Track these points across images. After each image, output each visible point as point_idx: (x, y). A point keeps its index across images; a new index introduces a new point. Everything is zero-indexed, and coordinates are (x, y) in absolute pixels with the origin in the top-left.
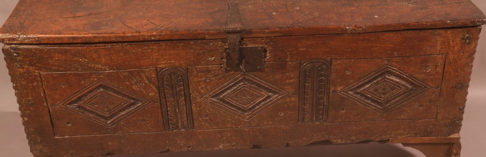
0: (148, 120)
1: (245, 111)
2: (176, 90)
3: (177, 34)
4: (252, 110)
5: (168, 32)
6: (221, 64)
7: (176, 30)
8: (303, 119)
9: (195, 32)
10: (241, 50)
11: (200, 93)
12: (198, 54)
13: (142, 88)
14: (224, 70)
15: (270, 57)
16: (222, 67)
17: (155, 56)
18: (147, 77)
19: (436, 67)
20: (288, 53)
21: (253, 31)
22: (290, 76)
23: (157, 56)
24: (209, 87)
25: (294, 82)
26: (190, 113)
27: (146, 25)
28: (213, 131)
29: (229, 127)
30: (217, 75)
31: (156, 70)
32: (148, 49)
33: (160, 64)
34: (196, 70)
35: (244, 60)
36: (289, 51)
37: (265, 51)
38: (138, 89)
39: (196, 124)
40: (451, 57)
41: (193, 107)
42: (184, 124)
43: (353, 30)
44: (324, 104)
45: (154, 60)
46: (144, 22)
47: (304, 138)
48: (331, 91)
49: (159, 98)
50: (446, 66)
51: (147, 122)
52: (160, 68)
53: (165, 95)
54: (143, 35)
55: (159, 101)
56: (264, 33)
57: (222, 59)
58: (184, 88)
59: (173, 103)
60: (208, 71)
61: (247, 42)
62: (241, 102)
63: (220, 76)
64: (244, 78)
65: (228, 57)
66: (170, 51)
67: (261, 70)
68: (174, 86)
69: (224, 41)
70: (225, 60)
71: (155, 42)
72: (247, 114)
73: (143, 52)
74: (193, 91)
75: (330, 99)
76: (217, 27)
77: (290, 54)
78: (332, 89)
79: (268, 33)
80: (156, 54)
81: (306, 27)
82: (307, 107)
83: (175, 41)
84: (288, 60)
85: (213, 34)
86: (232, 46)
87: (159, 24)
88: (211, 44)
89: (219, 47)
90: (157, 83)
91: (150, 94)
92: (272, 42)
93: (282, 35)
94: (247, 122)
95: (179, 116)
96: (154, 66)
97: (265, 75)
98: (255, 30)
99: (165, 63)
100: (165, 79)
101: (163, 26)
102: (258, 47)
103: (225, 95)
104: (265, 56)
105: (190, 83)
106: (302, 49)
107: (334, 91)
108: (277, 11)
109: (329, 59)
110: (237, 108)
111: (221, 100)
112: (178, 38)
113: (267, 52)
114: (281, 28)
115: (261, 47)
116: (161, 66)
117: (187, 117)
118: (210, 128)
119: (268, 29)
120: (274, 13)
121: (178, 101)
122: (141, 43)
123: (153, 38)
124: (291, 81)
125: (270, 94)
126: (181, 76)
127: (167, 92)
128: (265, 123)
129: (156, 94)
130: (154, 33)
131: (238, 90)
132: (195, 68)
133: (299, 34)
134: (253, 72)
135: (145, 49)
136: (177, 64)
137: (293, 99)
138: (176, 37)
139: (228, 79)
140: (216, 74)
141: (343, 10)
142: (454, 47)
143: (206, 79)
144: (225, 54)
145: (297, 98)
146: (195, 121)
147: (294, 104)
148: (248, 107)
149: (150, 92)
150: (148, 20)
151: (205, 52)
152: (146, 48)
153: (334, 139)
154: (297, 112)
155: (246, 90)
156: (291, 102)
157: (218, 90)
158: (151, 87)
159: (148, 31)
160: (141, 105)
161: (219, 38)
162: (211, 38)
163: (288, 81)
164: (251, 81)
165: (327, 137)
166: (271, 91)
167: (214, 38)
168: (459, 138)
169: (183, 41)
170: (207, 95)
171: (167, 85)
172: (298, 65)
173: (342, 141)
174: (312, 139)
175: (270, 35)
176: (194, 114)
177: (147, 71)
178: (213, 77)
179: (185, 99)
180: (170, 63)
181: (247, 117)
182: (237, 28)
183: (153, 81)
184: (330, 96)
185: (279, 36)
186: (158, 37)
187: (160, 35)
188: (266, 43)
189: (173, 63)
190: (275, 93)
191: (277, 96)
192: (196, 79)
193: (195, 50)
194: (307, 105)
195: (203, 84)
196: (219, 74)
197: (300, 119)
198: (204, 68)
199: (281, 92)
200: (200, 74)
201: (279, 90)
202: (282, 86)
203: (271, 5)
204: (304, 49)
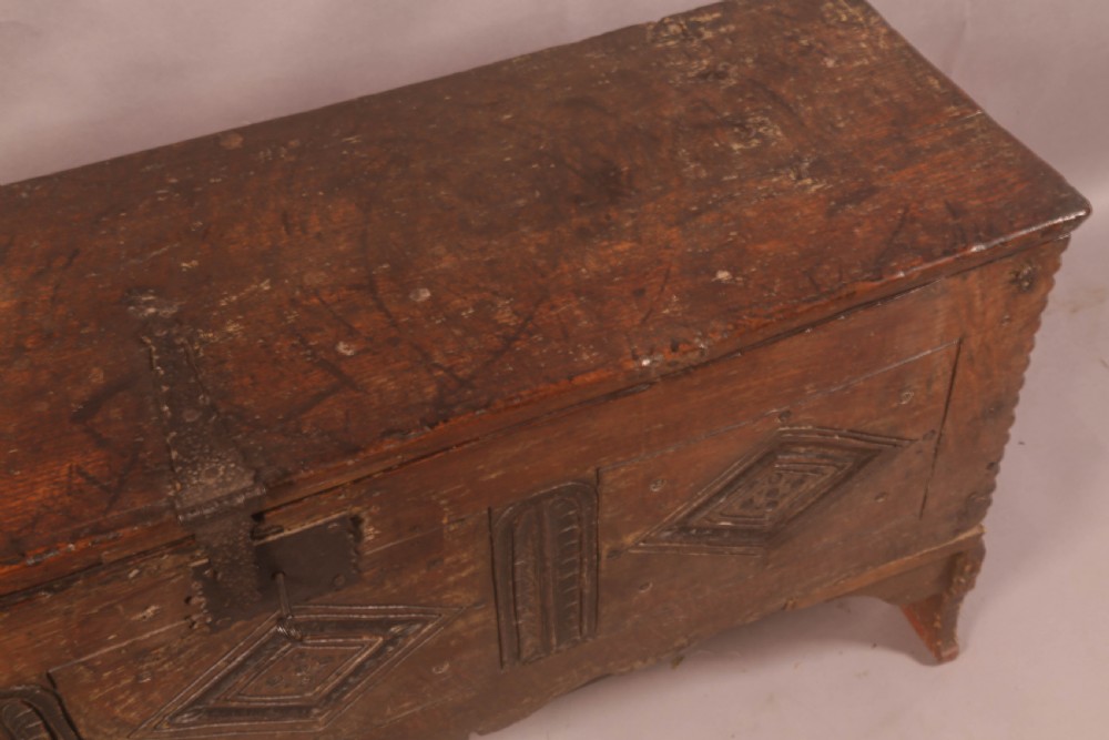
1: (307, 708)
4: (336, 696)
6: (188, 617)
8: (518, 655)
11: (124, 724)
12: (85, 622)
14: (206, 629)
15: (377, 536)
16: (194, 623)
19: (929, 383)
20: (443, 502)
21: (294, 478)
22: (457, 562)
24: (154, 695)
25: (473, 574)
30: (181, 653)
35: (280, 576)
36: (445, 497)
37: (356, 524)
40: (974, 343)
43: (669, 364)
44: (581, 594)
48: (604, 554)
50: (960, 372)
57: (188, 600)
60: (141, 653)
61: (280, 522)
62: (290, 689)
63: (195, 649)
65: (212, 588)
67: (351, 581)
69: (183, 547)
70: (200, 601)
72: (317, 712)
74: (91, 729)
75: (603, 576)
77: (451, 504)
78: (607, 546)
82: (528, 619)
84: (445, 521)
85: (132, 541)
88: (131, 575)
89: (169, 571)
92: (378, 489)
93: (412, 457)
94: (322, 734)
97: (368, 588)
103: (226, 694)
104: (359, 539)
105: (71, 712)
106: (493, 476)
107: (614, 552)
108: (351, 334)
109: (590, 472)
110: (279, 710)
111: (212, 709)
113: (362, 523)
114: (403, 435)
115: (337, 519)
120: (342, 348)
124: (464, 574)
125: (393, 633)
126: (31, 707)
128: (389, 711)
131: (273, 661)
132: (84, 663)
133: (477, 435)
134: (324, 594)
140: (176, 651)
142: (984, 313)
143: (138, 678)
144: (196, 585)
145: (492, 609)
147: (480, 629)
148: (318, 693)
151: (111, 606)
153: (622, 667)
154: (495, 645)
155: (300, 653)
156: (472, 627)
157: (191, 691)
161: (159, 544)
162: (127, 553)
163: (451, 579)
164: (316, 623)
165: (597, 670)
166: (394, 623)
167: (140, 549)
168: (979, 536)
170: (156, 719)
172: (485, 522)
173: (645, 663)
175: (364, 472)
178: (164, 663)
181: (320, 719)
184: (603, 567)
185: (401, 465)
188: (357, 502)
190: (409, 622)
191: (418, 626)
192: (96, 694)
193: (68, 613)
194: (529, 614)
195: (128, 697)
196: (188, 647)
197: (505, 658)
198: (119, 650)
199: (432, 613)
200: (106, 675)
201: (423, 612)
202: (434, 598)
203: (315, 301)
204: (500, 473)
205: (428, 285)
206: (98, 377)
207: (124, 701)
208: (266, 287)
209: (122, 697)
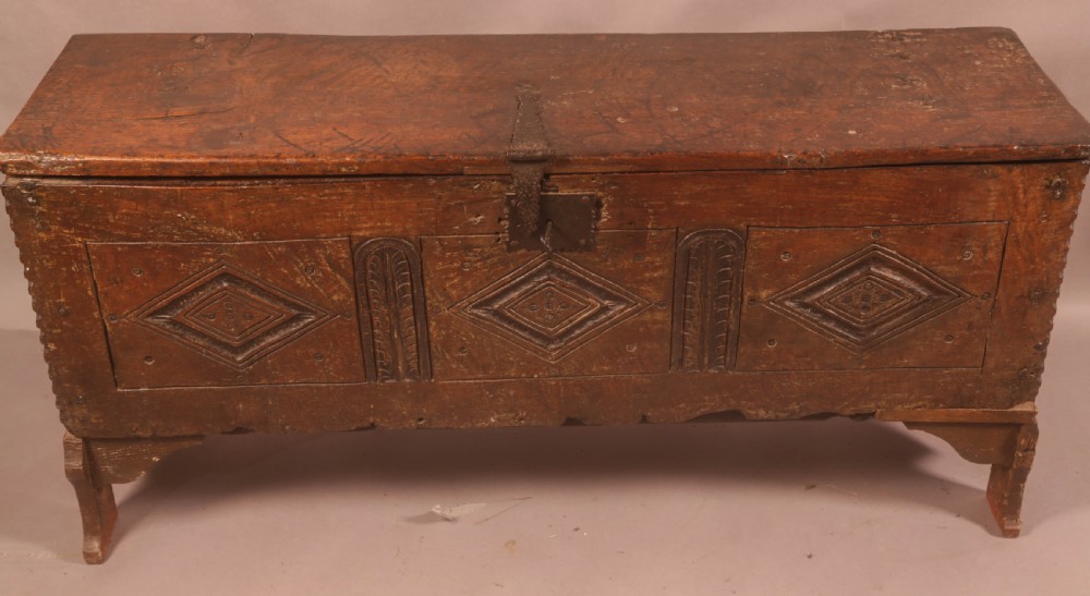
0: (329, 357)
1: (548, 340)
2: (394, 287)
3: (398, 162)
4: (565, 340)
5: (379, 157)
6: (497, 233)
7: (397, 152)
8: (681, 361)
9: (440, 158)
10: (543, 201)
11: (449, 297)
12: (446, 209)
13: (317, 283)
14: (505, 246)
15: (609, 220)
16: (499, 239)
17: (348, 210)
18: (328, 258)
19: (985, 250)
20: (650, 211)
21: (571, 159)
22: (652, 263)
23: (353, 210)
24: (468, 284)
25: (662, 278)
26: (425, 344)
27: (328, 140)
28: (476, 384)
29: (513, 375)
30: (488, 258)
31: (351, 242)
32: (332, 195)
33: (359, 230)
34: (441, 245)
35: (550, 223)
36: (651, 207)
37: (598, 205)
38: (308, 285)
39: (437, 367)
40: (1020, 227)
41: (431, 329)
42: (409, 367)
43: (799, 161)
44: (728, 327)
45: (346, 219)
46: (325, 132)
47: (682, 405)
48: (746, 298)
49: (354, 307)
50: (1008, 248)
51: (328, 360)
52: (358, 237)
53: (368, 299)
54: (322, 162)
55: (354, 312)
56: (597, 163)
57: (500, 220)
58: (412, 285)
59: (387, 319)
60: (468, 248)
61: (557, 185)
62: (541, 319)
63: (495, 260)
64: (549, 266)
65: (514, 215)
66: (381, 199)
67: (589, 248)
68: (390, 279)
69: (505, 179)
70: (505, 223)
71: (350, 179)
72: (553, 346)
73: (321, 201)
74: (432, 291)
75: (743, 317)
76: (491, 149)
77: (655, 214)
78: (749, 294)
79: (606, 164)
80: (351, 207)
81: (693, 152)
82: (691, 333)
83: (395, 178)
84: (649, 226)
85: (481, 164)
86: (524, 193)
87: (358, 138)
88: (476, 187)
89: (494, 193)
90: (350, 271)
91: (335, 298)
92: (615, 184)
93: (637, 169)
94: (553, 366)
95: (399, 348)
96: (346, 233)
97: (597, 259)
98: (576, 158)
99: (371, 228)
100: (369, 263)
101: (368, 142)
102: (583, 196)
103: (505, 304)
104: (599, 217)
105: (425, 272)
106: (682, 203)
107: (752, 300)
108: (627, 116)
109: (742, 226)
110: (532, 332)
111: (496, 313)
112: (401, 172)
113: (602, 206)
114: (636, 154)
115: (589, 195)
116: (361, 234)
117: (418, 351)
118: (469, 377)
119: (605, 155)
120: (620, 119)
121: (397, 315)
122: (317, 180)
123: (344, 170)
124: (655, 275)
125: (607, 302)
126: (407, 259)
127: (374, 293)
128: (594, 369)
129: (349, 296)
130: (348, 159)
131: (536, 292)
132: (439, 239)
133: (676, 168)
134: (571, 251)
135: (326, 195)
136: (398, 230)
137: (659, 316)
138: (396, 169)
139: (512, 267)
140: (485, 255)
141: (777, 115)
142: (1026, 206)
143: (463, 266)
144: (506, 210)
145: (669, 313)
146: (434, 361)
147: (660, 326)
148: (555, 331)
149: (335, 292)
150: (335, 129)
151: (461, 204)
152: (327, 191)
153: (750, 408)
154: (667, 345)
155: (551, 291)
156: (655, 322)
157: (487, 291)
158: (337, 282)
159: (333, 154)
160: (312, 322)
161: (493, 172)
162: (476, 171)
163: (647, 275)
164: (564, 271)
165: (733, 402)
166: (609, 296)
167: (484, 172)
168: (1035, 413)
169: (413, 178)
170: (465, 303)
171: (373, 277)
172: (673, 238)
173: (767, 413)
174: (700, 407)
175: (610, 169)
176: (433, 344)
177: (329, 245)
178: (478, 261)
179: (414, 309)
180: (380, 227)
181: (553, 353)
182: (535, 151)
183: (343, 266)
184: (744, 310)
185: (630, 172)
186: (356, 168)
187: (359, 164)
188: (602, 188)
189: (387, 227)
190: (618, 300)
191: (622, 307)
192: (440, 266)
193: (440, 198)
194: (691, 329)
195: (454, 278)
196: (492, 256)
197: (673, 360)
198: (458, 239)
199: (632, 298)
200: (448, 254)
201: (627, 295)
202: (635, 286)
203: (614, 101)
204: (687, 203)
205: (679, 105)
206: (490, 107)
207: (452, 279)
208: (590, 92)
209: (452, 275)
